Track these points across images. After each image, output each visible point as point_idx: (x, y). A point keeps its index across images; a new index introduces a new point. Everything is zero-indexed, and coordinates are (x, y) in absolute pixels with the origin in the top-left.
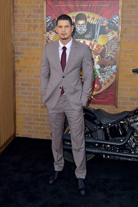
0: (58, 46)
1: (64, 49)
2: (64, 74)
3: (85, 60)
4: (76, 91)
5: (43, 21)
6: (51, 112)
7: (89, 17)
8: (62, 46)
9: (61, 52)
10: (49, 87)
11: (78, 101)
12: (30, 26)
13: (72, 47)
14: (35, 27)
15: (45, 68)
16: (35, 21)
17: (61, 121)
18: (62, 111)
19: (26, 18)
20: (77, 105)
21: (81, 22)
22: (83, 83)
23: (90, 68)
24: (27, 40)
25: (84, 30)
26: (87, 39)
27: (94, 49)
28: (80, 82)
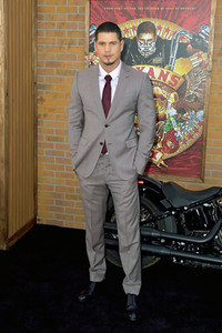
0: (98, 74)
1: (108, 79)
2: (107, 121)
3: (142, 97)
4: (126, 149)
5: (83, 34)
6: (85, 183)
7: (160, 28)
8: (104, 73)
9: (102, 85)
10: (83, 141)
11: (130, 166)
12: (62, 42)
13: (120, 77)
14: (71, 43)
15: (75, 110)
16: (70, 33)
17: (100, 198)
18: (102, 182)
19: (56, 29)
20: (129, 172)
21: (147, 36)
22: (138, 137)
23: (150, 111)
24: (58, 65)
25: (152, 49)
26: (157, 65)
27: (167, 82)
28: (133, 135)
